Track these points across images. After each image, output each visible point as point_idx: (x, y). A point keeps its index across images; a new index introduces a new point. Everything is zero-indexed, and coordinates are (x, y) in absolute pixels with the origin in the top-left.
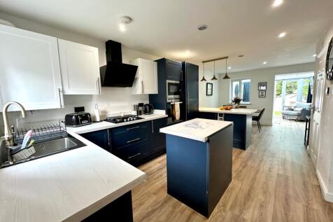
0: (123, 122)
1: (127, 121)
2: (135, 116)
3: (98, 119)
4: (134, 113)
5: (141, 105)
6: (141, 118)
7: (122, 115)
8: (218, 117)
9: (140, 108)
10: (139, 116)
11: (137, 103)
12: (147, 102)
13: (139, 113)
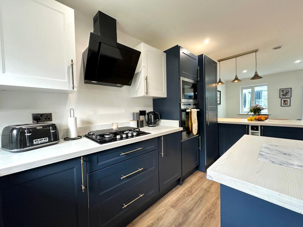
0: (115, 140)
1: (122, 138)
2: (134, 129)
3: (73, 135)
4: (133, 124)
5: (142, 113)
6: (144, 133)
7: (115, 128)
8: (250, 131)
9: (142, 118)
10: (142, 129)
11: (137, 110)
12: (149, 109)
13: (140, 124)
